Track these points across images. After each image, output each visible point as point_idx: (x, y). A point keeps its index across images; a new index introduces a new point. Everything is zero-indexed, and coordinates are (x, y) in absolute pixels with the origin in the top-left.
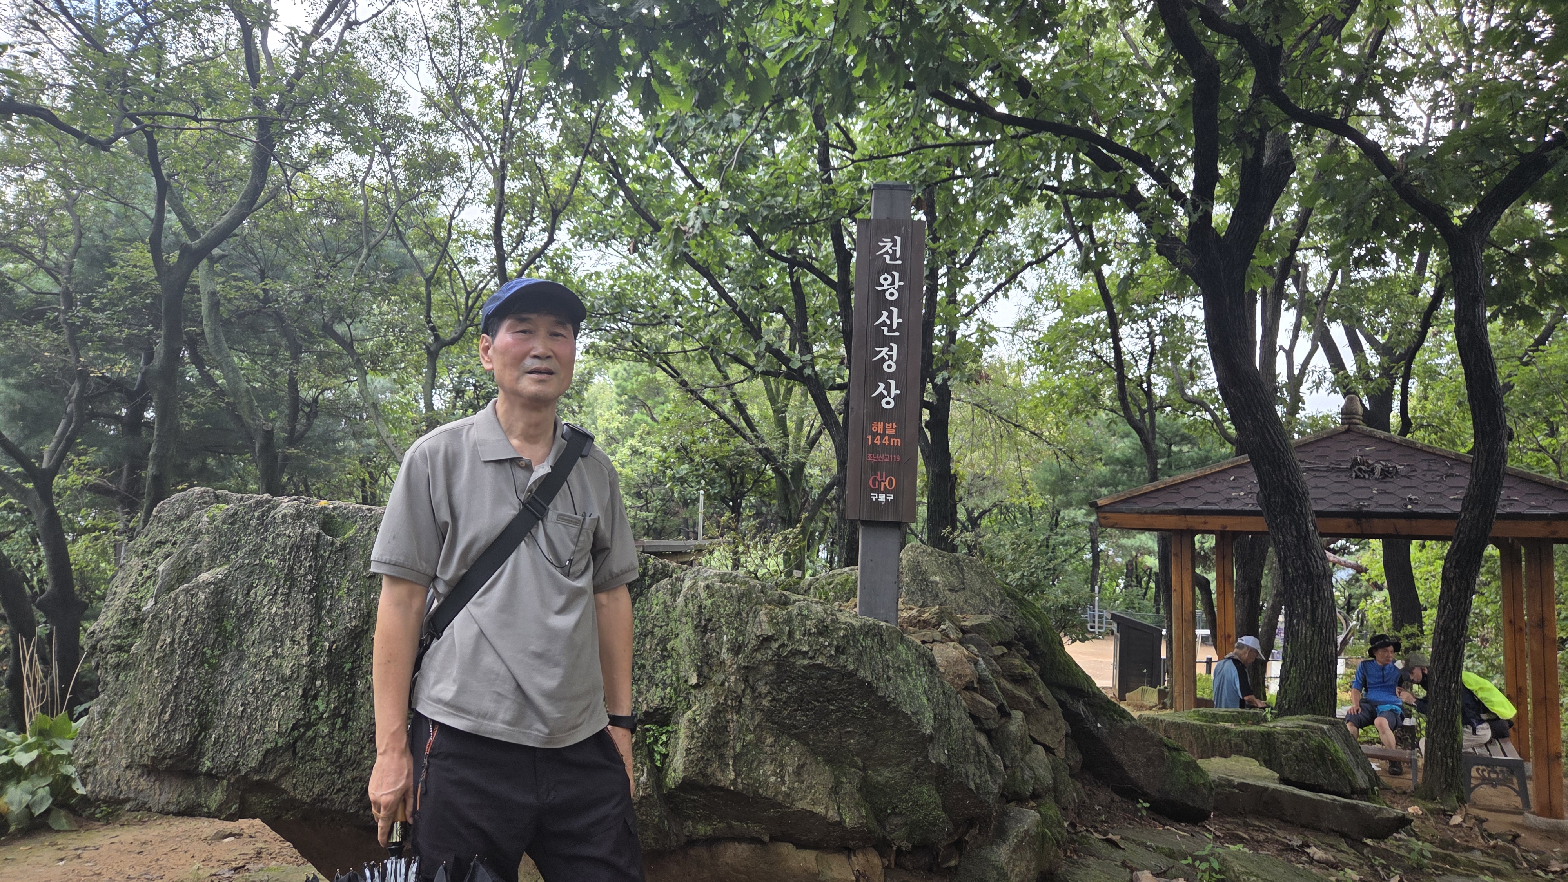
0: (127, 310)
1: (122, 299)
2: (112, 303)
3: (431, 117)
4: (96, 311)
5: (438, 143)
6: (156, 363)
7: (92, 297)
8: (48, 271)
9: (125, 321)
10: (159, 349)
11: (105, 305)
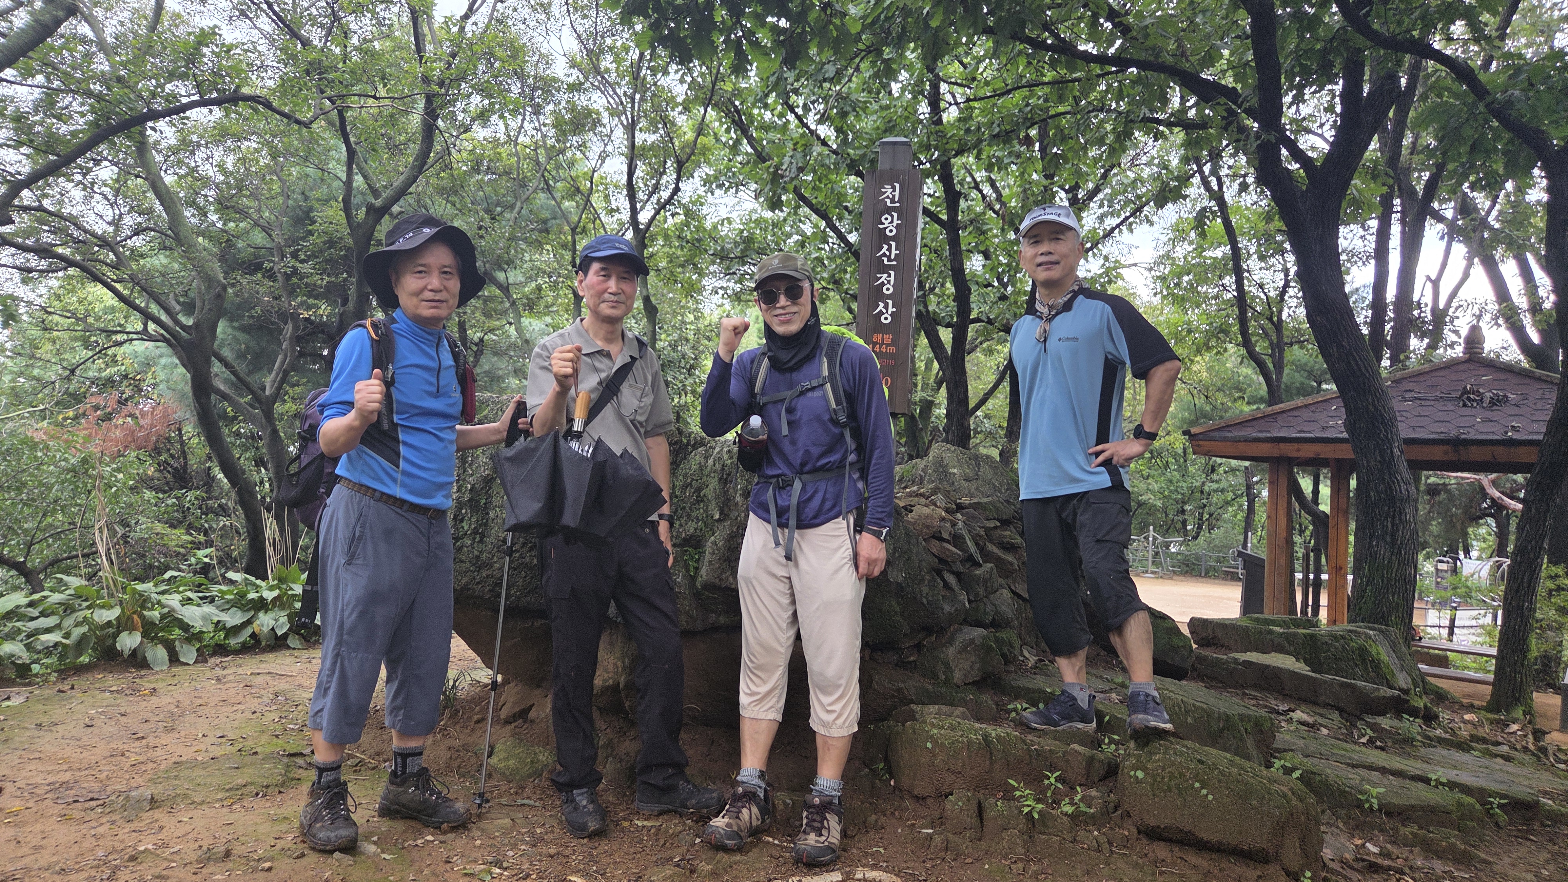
0: (327, 261)
1: (321, 251)
2: (313, 256)
3: (574, 77)
4: (302, 262)
5: (581, 100)
6: (351, 305)
7: (298, 250)
8: (264, 229)
9: (324, 271)
10: (352, 292)
11: (309, 257)
